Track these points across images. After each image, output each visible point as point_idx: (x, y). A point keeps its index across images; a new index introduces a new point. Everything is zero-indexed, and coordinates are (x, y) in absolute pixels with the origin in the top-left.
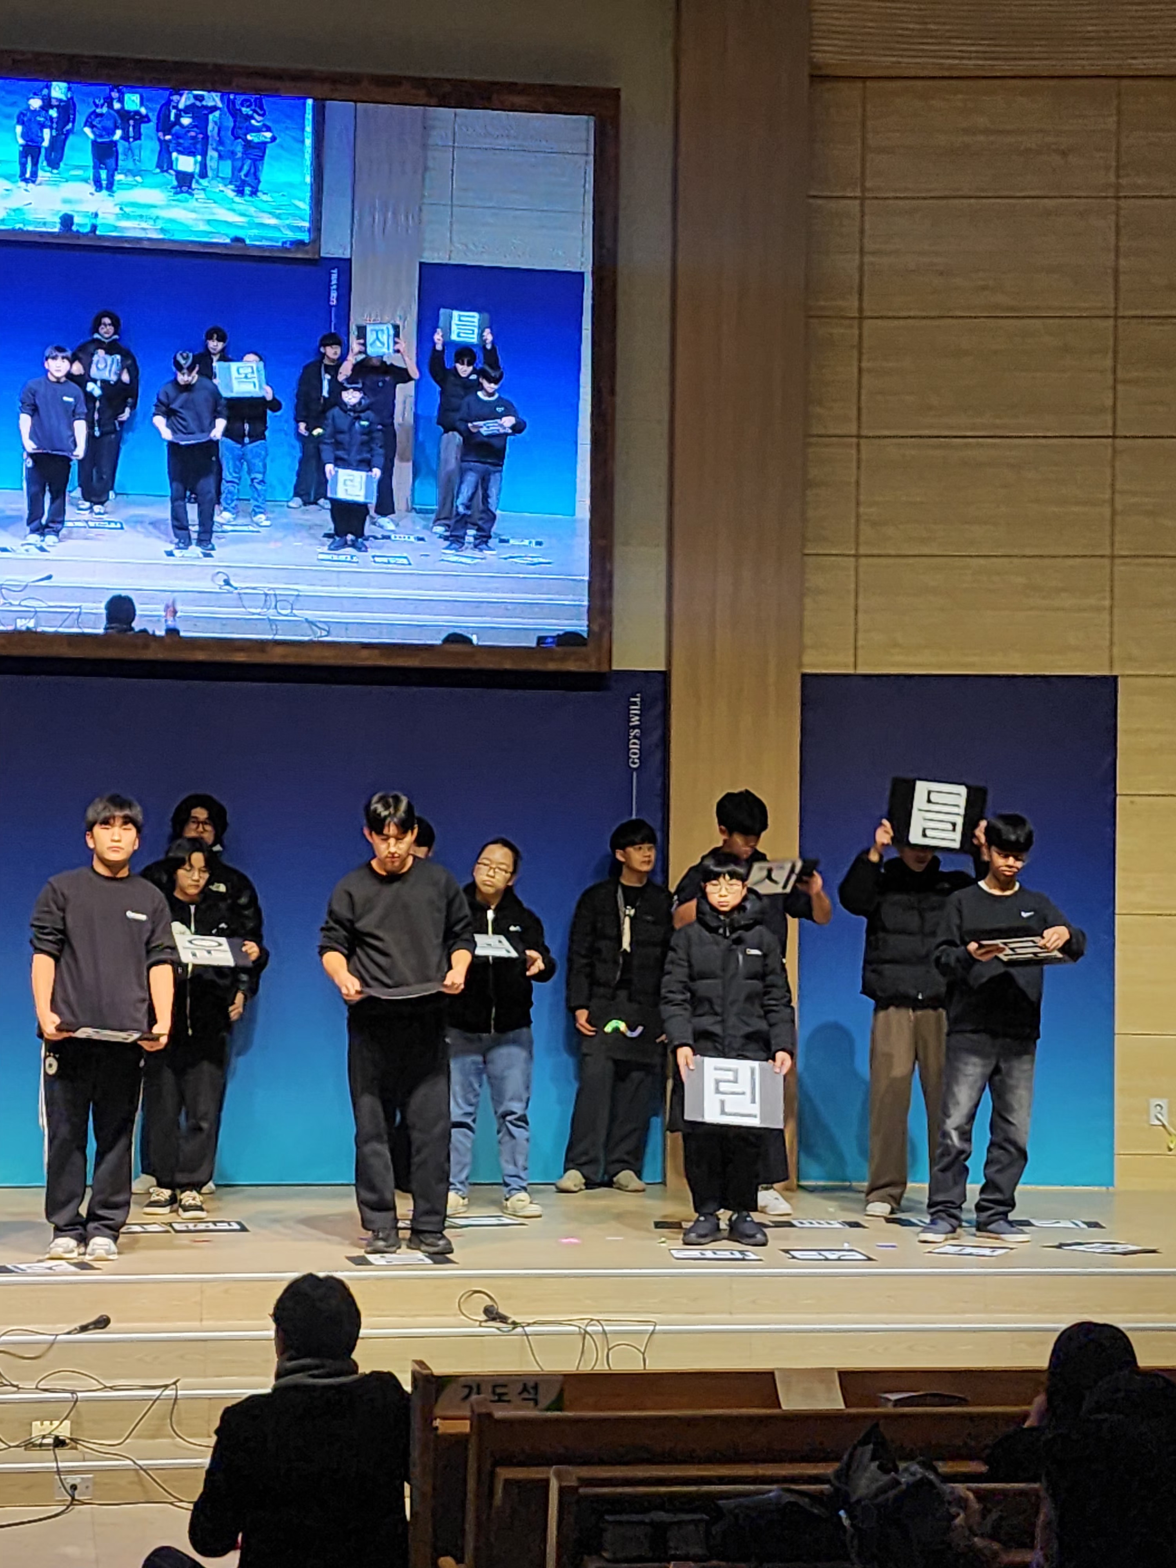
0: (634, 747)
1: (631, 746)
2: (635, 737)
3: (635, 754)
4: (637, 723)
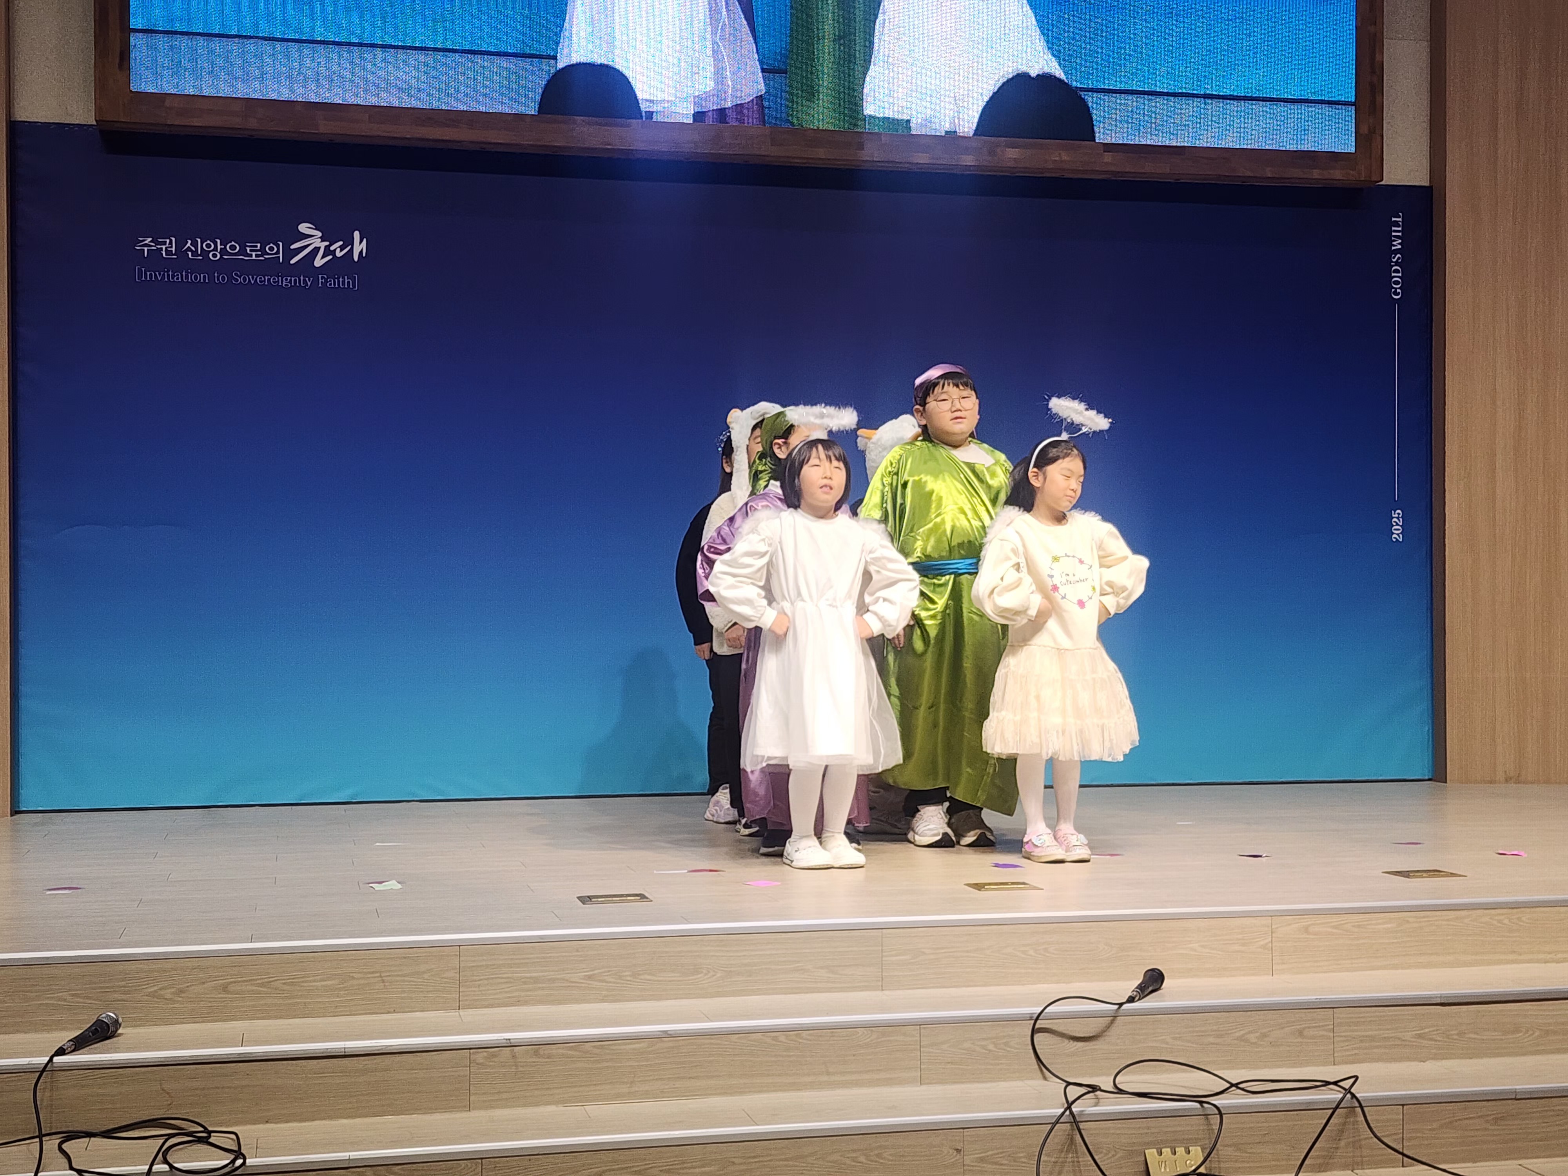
0: (1397, 277)
1: (1393, 274)
2: (1397, 264)
3: (1397, 283)
4: (1399, 247)
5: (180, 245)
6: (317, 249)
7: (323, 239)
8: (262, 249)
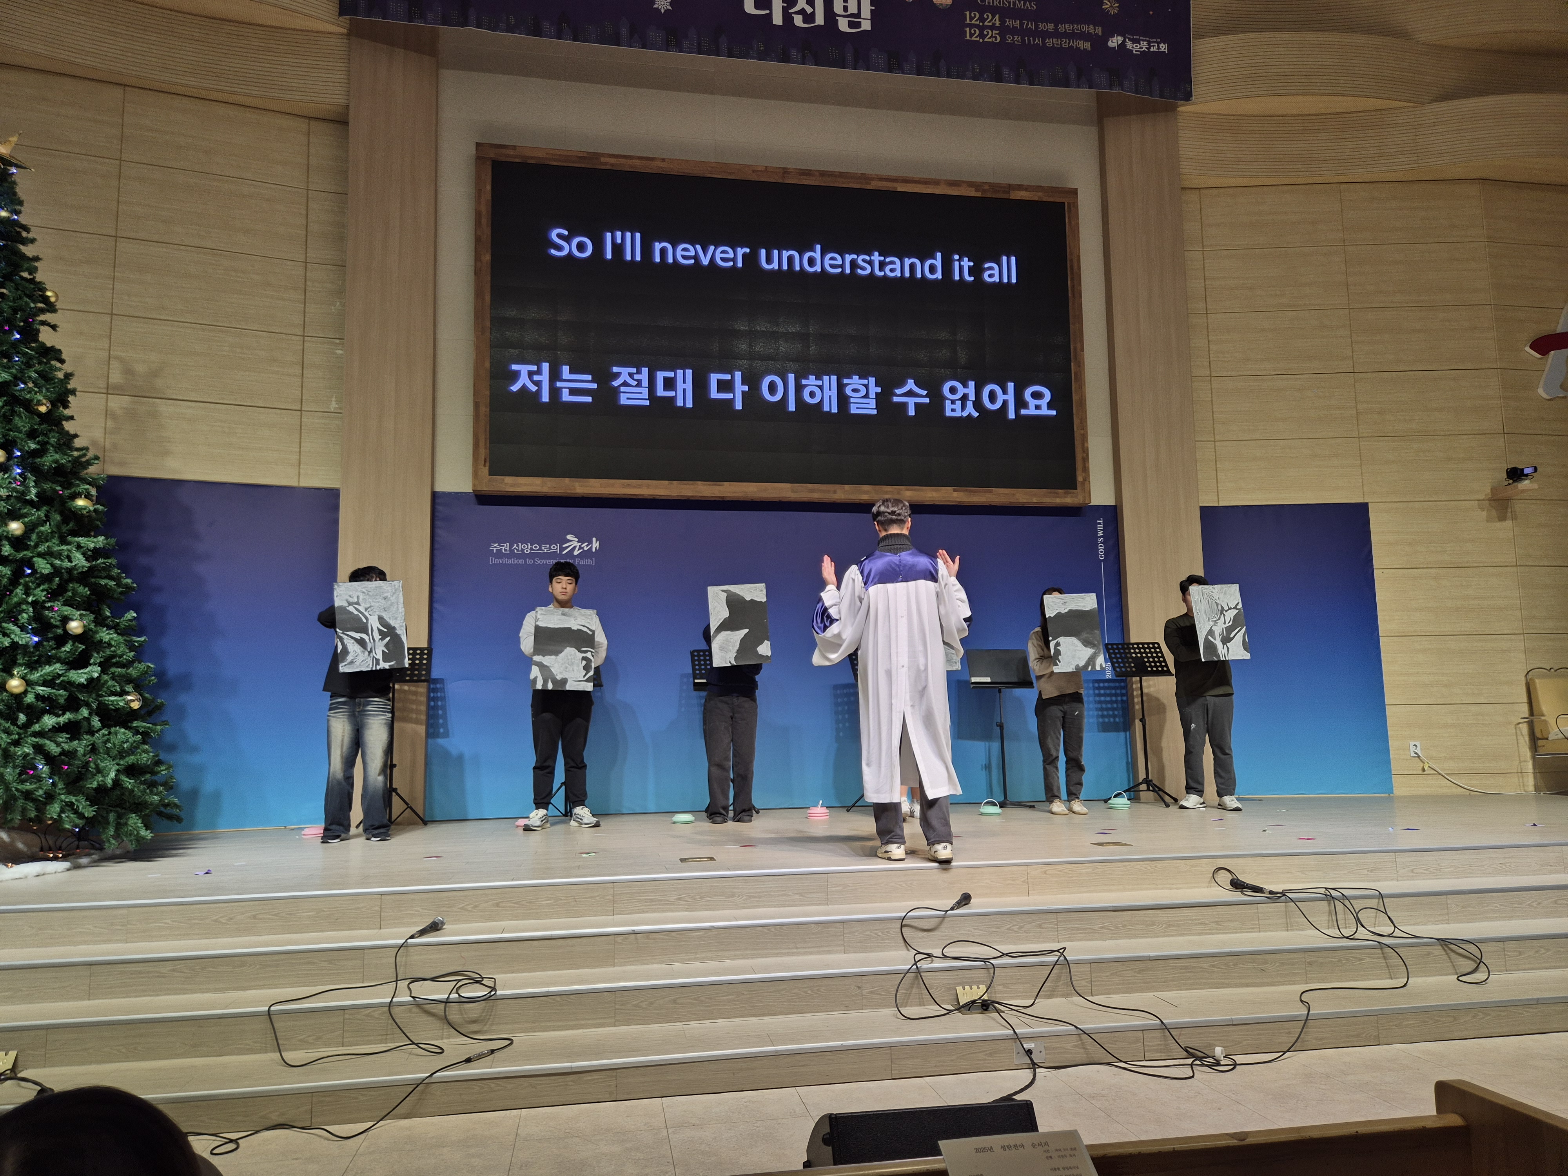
0: (1101, 548)
1: (1099, 548)
2: (1101, 542)
3: (1101, 552)
4: (1102, 535)
5: (511, 546)
6: (575, 547)
7: (578, 542)
8: (550, 547)
